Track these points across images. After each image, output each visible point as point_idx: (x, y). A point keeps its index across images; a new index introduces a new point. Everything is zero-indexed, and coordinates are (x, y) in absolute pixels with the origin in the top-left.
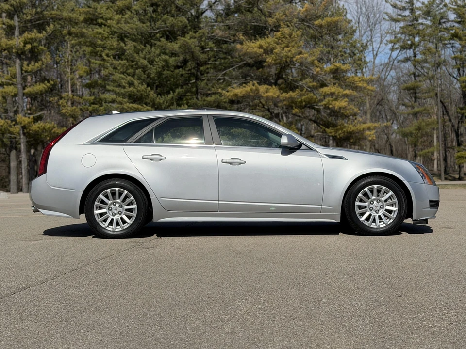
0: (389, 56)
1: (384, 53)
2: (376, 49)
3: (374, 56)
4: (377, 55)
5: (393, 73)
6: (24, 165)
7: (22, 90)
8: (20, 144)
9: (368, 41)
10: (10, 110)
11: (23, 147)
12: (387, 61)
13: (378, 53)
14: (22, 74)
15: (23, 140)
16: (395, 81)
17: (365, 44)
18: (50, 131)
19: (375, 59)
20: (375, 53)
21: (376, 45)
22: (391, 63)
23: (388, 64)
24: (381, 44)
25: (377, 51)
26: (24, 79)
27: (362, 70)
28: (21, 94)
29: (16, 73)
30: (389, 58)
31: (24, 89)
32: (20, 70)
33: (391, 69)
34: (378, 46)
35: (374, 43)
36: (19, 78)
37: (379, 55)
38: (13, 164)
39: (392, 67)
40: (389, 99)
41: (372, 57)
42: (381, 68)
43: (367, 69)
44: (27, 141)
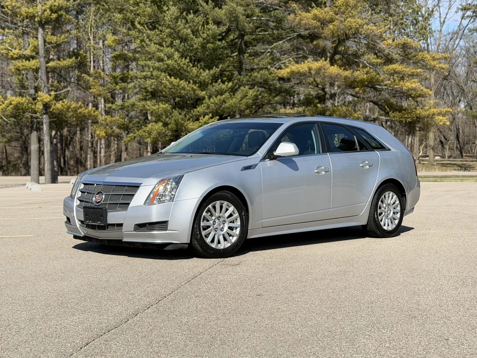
0: (458, 24)
1: (452, 20)
2: (443, 16)
3: (441, 23)
4: (444, 22)
5: (462, 43)
6: (47, 148)
7: (45, 64)
8: (42, 125)
9: (435, 6)
10: (31, 86)
11: (45, 127)
12: (456, 28)
13: (446, 20)
14: (45, 46)
15: (45, 119)
16: (464, 52)
17: (431, 9)
18: (76, 111)
19: (442, 26)
20: (442, 21)
21: (443, 10)
22: (461, 32)
23: (457, 33)
24: (449, 9)
25: (445, 18)
26: (47, 51)
27: (427, 40)
28: (44, 69)
29: (38, 45)
30: (459, 26)
31: (47, 62)
32: (43, 41)
33: (461, 39)
34: (446, 12)
35: (441, 8)
36: (42, 51)
37: (446, 23)
38: (34, 147)
39: (461, 37)
40: (456, 73)
41: (439, 24)
42: (449, 37)
43: (432, 38)
44: (50, 121)
